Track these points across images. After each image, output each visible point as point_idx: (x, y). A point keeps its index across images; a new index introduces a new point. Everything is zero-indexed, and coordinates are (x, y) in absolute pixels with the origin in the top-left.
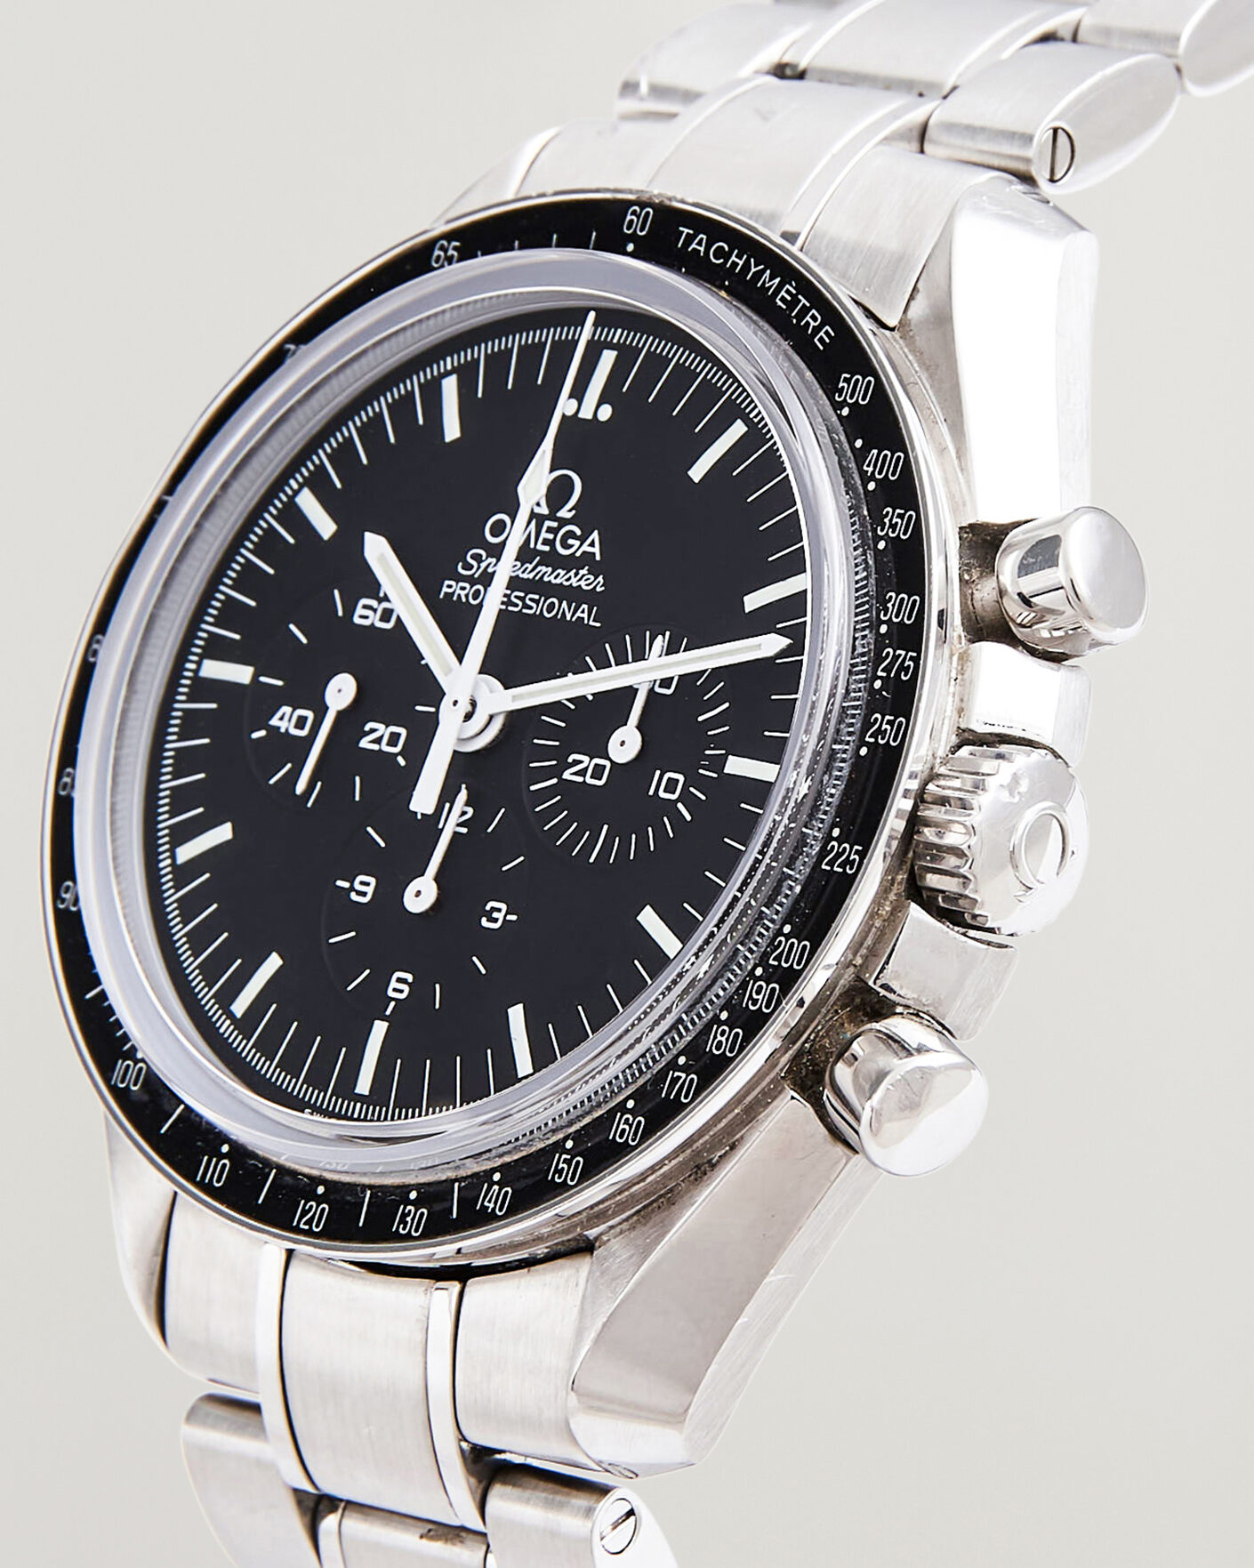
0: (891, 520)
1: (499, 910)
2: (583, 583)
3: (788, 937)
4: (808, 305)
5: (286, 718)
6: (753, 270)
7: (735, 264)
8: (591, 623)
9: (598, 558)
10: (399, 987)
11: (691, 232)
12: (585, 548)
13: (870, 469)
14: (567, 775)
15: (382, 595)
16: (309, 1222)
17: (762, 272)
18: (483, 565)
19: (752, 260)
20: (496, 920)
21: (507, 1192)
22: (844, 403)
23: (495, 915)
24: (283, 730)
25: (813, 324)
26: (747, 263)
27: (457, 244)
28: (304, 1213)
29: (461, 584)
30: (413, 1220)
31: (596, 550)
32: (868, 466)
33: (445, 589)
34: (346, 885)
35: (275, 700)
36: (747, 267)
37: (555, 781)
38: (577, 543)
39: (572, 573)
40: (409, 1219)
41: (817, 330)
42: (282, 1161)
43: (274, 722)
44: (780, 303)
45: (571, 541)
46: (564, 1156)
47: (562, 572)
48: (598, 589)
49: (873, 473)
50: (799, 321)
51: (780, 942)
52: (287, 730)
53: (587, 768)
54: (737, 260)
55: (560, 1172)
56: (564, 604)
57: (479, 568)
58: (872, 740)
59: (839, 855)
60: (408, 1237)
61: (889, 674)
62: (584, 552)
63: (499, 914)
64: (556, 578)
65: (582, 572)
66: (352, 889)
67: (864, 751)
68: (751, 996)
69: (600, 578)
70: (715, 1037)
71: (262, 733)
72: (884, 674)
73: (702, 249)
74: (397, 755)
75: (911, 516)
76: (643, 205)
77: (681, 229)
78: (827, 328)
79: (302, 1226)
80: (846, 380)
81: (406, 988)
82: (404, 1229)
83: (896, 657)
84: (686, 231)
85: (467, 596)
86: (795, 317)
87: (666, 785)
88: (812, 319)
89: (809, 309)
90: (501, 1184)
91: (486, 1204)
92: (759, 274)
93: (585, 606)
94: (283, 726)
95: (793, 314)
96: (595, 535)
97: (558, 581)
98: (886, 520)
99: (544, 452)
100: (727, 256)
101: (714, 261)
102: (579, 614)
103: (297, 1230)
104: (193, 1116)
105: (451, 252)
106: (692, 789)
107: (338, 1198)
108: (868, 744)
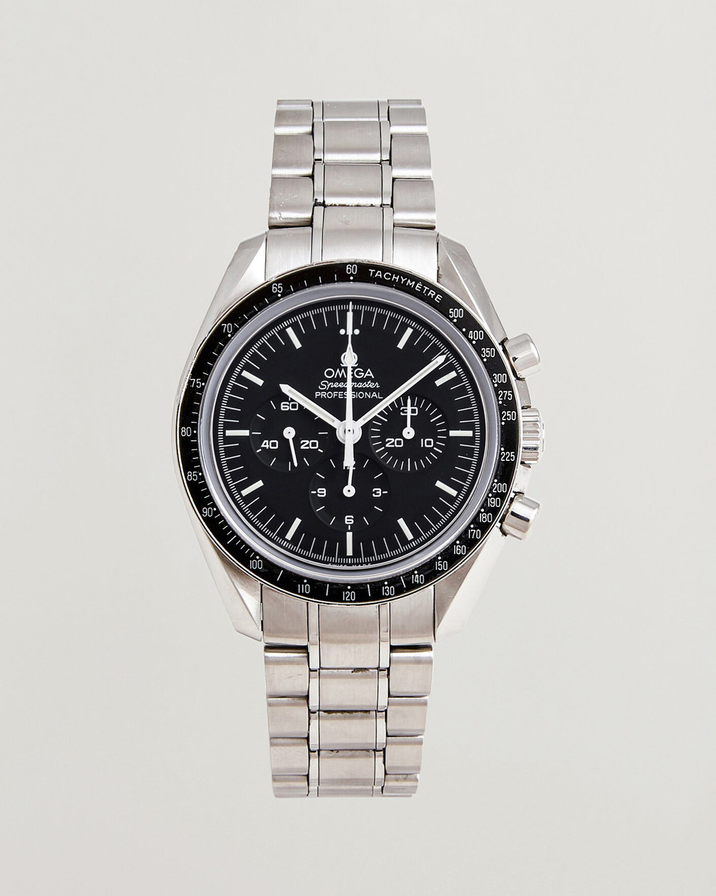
0: (486, 352)
1: (379, 491)
2: (370, 386)
3: (497, 483)
4: (428, 289)
5: (267, 444)
6: (403, 280)
7: (395, 279)
8: (379, 398)
9: (373, 377)
10: (349, 520)
11: (374, 271)
12: (366, 375)
13: (472, 337)
14: (387, 445)
15: (290, 400)
16: (349, 598)
17: (407, 281)
18: (329, 386)
19: (402, 277)
20: (379, 494)
21: (422, 577)
22: (454, 318)
23: (377, 492)
24: (267, 448)
25: (432, 295)
26: (400, 278)
27: (281, 284)
28: (346, 596)
29: (322, 393)
30: (389, 590)
31: (371, 375)
32: (470, 336)
33: (316, 395)
34: (315, 492)
35: (261, 439)
36: (400, 279)
37: (383, 448)
38: (363, 374)
39: (365, 383)
40: (388, 591)
41: (435, 297)
42: (329, 581)
43: (263, 446)
44: (418, 290)
45: (360, 374)
46: (439, 562)
47: (361, 384)
48: (377, 387)
49: (473, 338)
50: (427, 294)
51: (495, 485)
52: (269, 447)
53: (394, 442)
54: (396, 278)
55: (440, 567)
56: (366, 393)
57: (327, 387)
58: (505, 420)
59: (506, 456)
60: (390, 596)
61: (503, 398)
62: (367, 376)
63: (378, 492)
64: (359, 385)
65: (369, 383)
66: (317, 493)
67: (503, 423)
68: (490, 503)
69: (377, 383)
70: (482, 517)
71: (260, 450)
72: (502, 399)
73: (381, 276)
74: (317, 449)
75: (493, 350)
76: (352, 264)
77: (370, 270)
78: (438, 295)
79: (347, 600)
80: (452, 311)
81: (352, 520)
82: (387, 594)
83: (504, 394)
84: (372, 271)
85: (326, 396)
86: (425, 293)
87: (427, 443)
88: (432, 293)
89: (429, 291)
90: (419, 574)
91: (415, 581)
92: (406, 282)
93: (374, 393)
94: (267, 446)
95: (424, 292)
96: (369, 370)
97: (360, 386)
98: (484, 352)
99: (350, 348)
100: (392, 277)
101: (386, 279)
102: (373, 396)
103: (346, 601)
104: (288, 573)
105: (279, 287)
106: (437, 443)
107: (357, 588)
108: (504, 421)
